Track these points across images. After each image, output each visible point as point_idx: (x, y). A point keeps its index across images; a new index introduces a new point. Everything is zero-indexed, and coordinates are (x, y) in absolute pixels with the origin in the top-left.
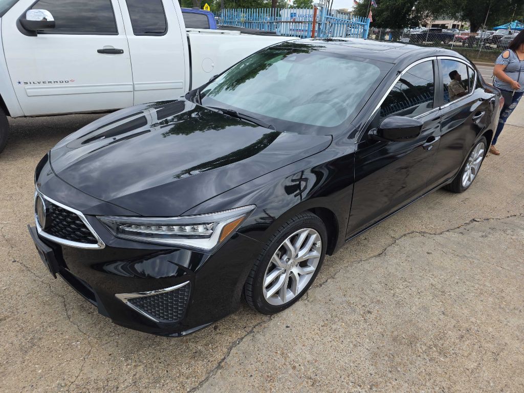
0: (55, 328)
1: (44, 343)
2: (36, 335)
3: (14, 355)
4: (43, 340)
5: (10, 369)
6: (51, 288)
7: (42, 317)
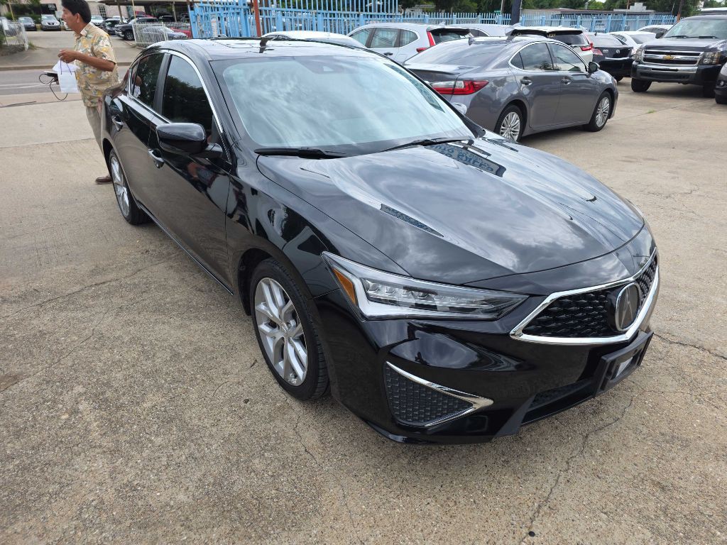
0: (640, 427)
1: (665, 429)
2: (661, 440)
3: (698, 449)
4: (663, 431)
5: (714, 446)
6: (573, 455)
7: (631, 444)
